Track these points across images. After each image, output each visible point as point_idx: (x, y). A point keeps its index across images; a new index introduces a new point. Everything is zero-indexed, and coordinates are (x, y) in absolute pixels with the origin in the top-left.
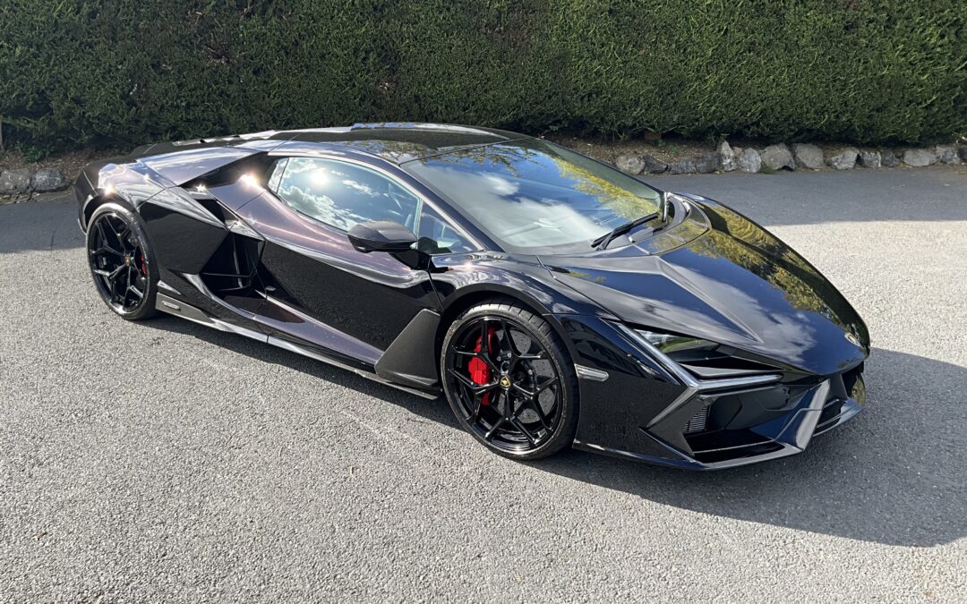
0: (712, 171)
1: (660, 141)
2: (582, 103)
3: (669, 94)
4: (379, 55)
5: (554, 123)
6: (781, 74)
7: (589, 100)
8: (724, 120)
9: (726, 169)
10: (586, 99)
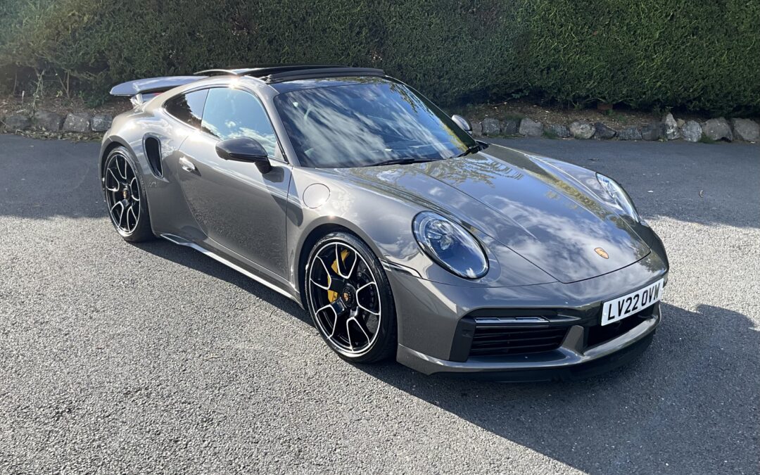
0: (657, 139)
1: (611, 111)
2: (541, 74)
3: (619, 70)
4: (370, 30)
5: (517, 92)
6: (721, 55)
7: (548, 73)
8: (669, 94)
9: (669, 137)
10: (545, 72)
